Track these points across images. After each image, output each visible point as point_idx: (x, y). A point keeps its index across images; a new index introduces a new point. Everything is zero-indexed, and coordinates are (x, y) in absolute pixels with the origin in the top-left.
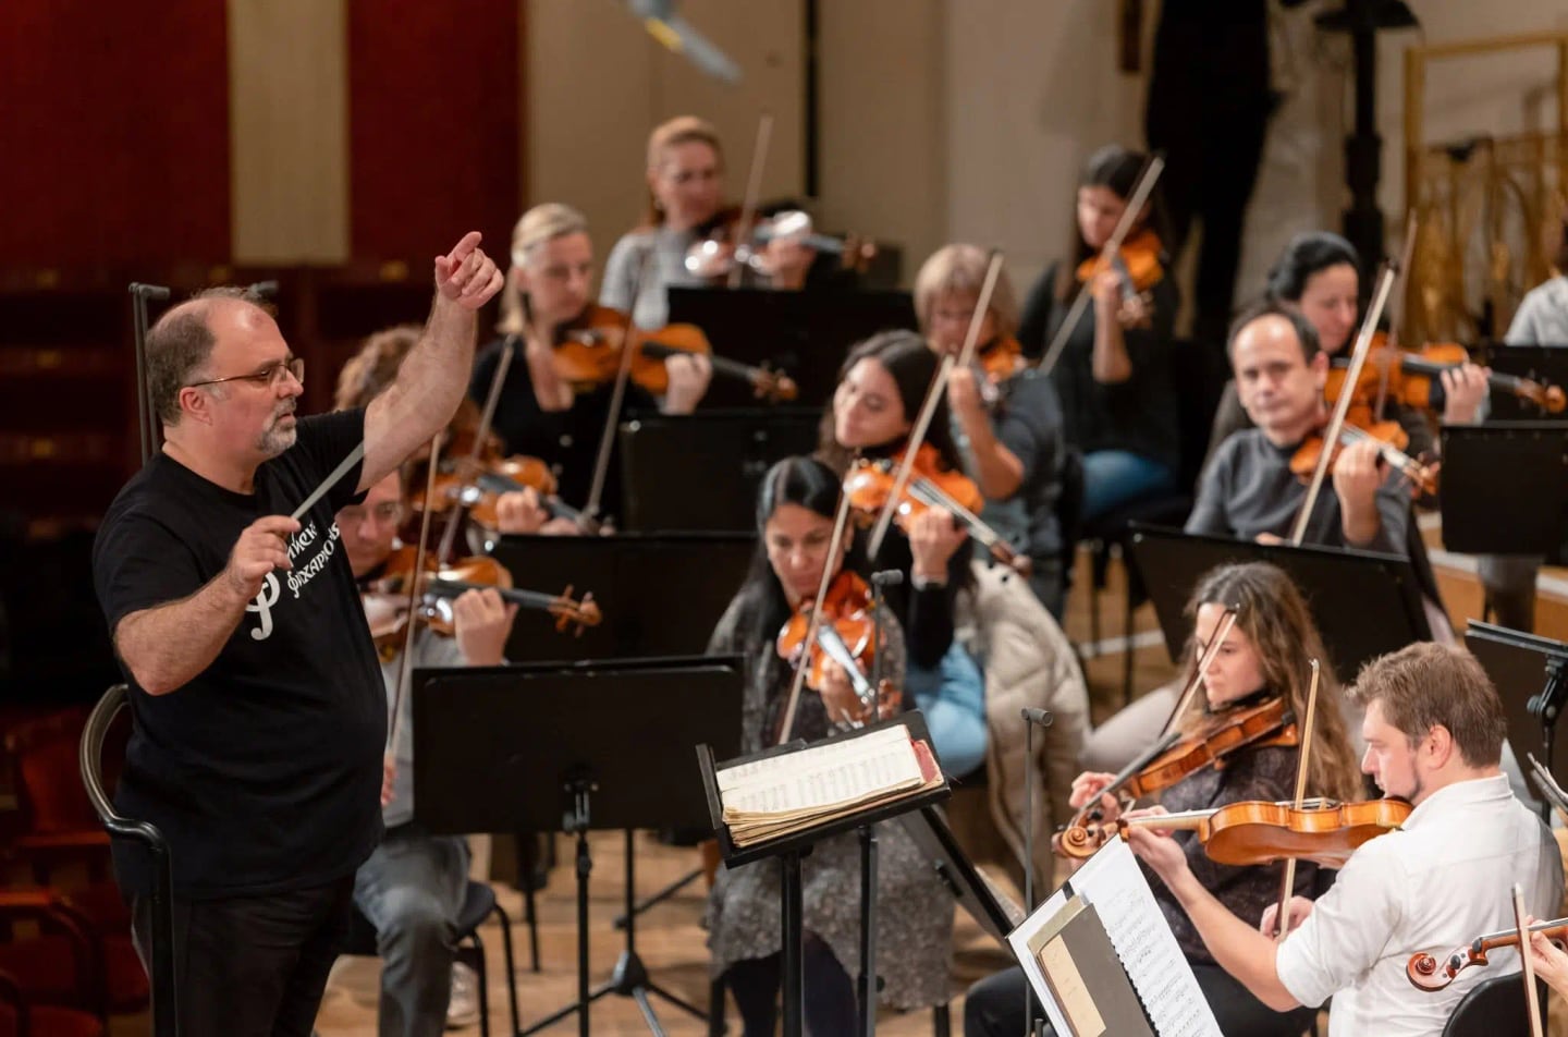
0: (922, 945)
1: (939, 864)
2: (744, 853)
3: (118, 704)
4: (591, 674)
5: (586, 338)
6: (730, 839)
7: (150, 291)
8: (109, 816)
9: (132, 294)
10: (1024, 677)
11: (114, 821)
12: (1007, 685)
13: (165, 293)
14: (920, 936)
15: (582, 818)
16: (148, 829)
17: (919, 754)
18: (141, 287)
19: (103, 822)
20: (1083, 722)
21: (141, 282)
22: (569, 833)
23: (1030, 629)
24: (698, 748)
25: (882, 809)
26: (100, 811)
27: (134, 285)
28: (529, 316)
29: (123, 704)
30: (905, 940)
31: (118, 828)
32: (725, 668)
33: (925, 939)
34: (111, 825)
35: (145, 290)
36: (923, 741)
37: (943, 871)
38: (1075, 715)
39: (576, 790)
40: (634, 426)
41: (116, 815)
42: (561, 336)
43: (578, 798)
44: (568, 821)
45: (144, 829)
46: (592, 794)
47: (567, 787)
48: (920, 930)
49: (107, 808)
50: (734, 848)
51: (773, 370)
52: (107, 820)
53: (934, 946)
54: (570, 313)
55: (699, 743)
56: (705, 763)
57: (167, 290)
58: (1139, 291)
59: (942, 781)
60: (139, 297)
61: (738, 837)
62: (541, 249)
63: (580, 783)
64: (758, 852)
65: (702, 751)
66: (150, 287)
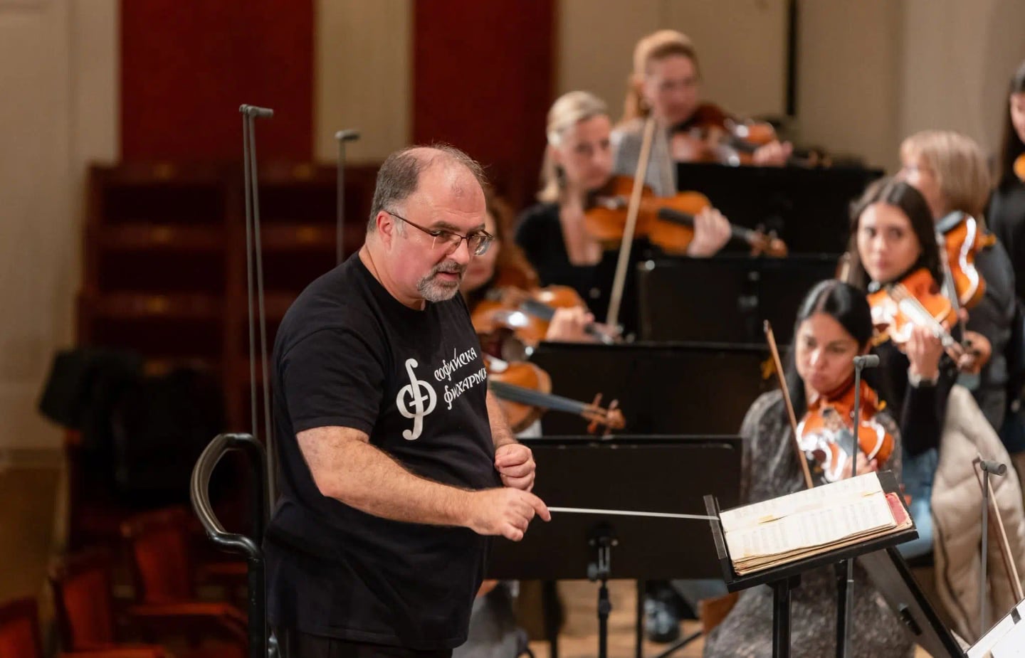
1: (902, 607)
2: (743, 580)
3: (224, 448)
4: (614, 447)
5: (611, 203)
6: (732, 569)
7: (258, 112)
8: (216, 531)
9: (241, 114)
10: (966, 477)
11: (219, 535)
12: (952, 484)
13: (269, 114)
15: (604, 568)
16: (247, 542)
17: (891, 504)
18: (250, 108)
19: (210, 535)
21: (250, 103)
22: (593, 580)
23: (971, 436)
24: (705, 497)
25: (860, 545)
26: (209, 529)
27: (244, 106)
28: (564, 186)
29: (226, 451)
31: (222, 541)
32: (727, 446)
34: (216, 539)
35: (253, 110)
36: (895, 494)
37: (906, 613)
38: (1013, 512)
39: (599, 545)
40: (649, 265)
41: (220, 530)
42: (591, 201)
43: (601, 551)
44: (592, 570)
45: (244, 542)
46: (613, 549)
47: (592, 542)
49: (214, 525)
50: (735, 575)
51: (766, 233)
52: (213, 534)
54: (598, 182)
55: (706, 494)
56: (710, 508)
57: (271, 111)
59: (911, 524)
60: (248, 116)
61: (737, 566)
62: (571, 131)
63: (602, 539)
64: (755, 579)
65: (709, 501)
66: (257, 108)
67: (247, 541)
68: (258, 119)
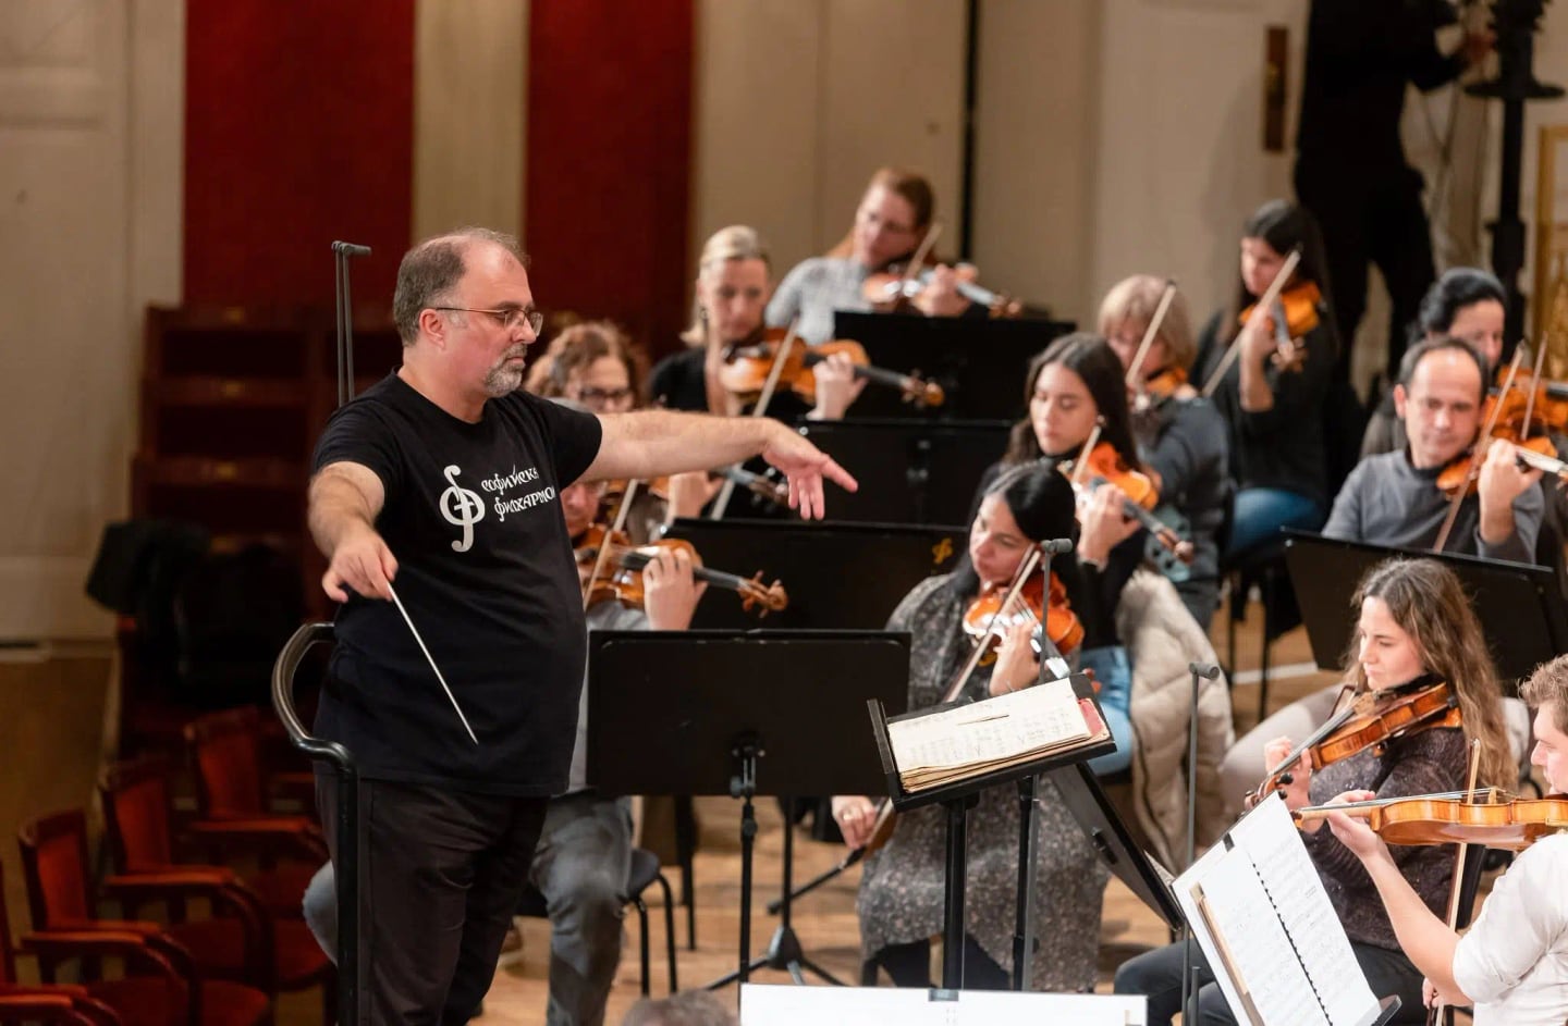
0: (1066, 929)
1: (1096, 830)
2: (913, 798)
3: (310, 640)
4: (762, 642)
6: (900, 784)
7: (352, 250)
8: (301, 736)
9: (334, 252)
10: (1169, 680)
11: (305, 741)
12: (1153, 688)
13: (367, 252)
14: (1064, 921)
15: (749, 783)
17: (1085, 711)
18: (344, 245)
19: (294, 740)
20: (1226, 727)
21: (343, 239)
22: (736, 796)
23: (1175, 634)
24: (868, 703)
27: (337, 242)
29: (313, 642)
30: (1050, 924)
31: (309, 748)
32: (893, 642)
33: (1068, 924)
34: (302, 745)
35: (347, 246)
36: (1087, 699)
37: (1100, 838)
38: (1219, 719)
39: (743, 756)
41: (307, 736)
42: (732, 352)
43: (745, 764)
44: (736, 785)
46: (759, 760)
47: (735, 753)
48: (1064, 915)
49: (298, 729)
50: (904, 793)
52: (299, 740)
53: (1076, 932)
55: (869, 698)
56: (875, 716)
57: (368, 248)
58: (1293, 336)
60: (341, 254)
61: (907, 782)
63: (748, 749)
65: (873, 706)
66: (352, 245)
67: (338, 747)
68: (354, 258)
